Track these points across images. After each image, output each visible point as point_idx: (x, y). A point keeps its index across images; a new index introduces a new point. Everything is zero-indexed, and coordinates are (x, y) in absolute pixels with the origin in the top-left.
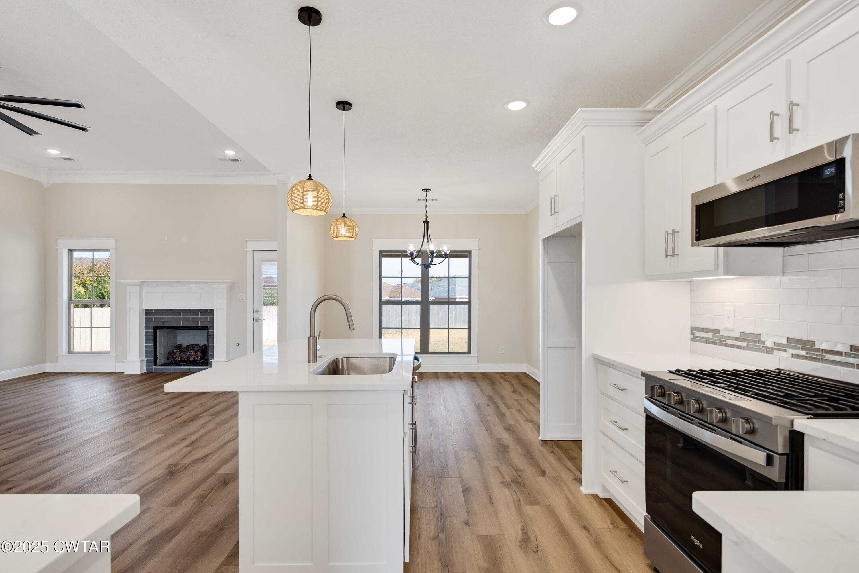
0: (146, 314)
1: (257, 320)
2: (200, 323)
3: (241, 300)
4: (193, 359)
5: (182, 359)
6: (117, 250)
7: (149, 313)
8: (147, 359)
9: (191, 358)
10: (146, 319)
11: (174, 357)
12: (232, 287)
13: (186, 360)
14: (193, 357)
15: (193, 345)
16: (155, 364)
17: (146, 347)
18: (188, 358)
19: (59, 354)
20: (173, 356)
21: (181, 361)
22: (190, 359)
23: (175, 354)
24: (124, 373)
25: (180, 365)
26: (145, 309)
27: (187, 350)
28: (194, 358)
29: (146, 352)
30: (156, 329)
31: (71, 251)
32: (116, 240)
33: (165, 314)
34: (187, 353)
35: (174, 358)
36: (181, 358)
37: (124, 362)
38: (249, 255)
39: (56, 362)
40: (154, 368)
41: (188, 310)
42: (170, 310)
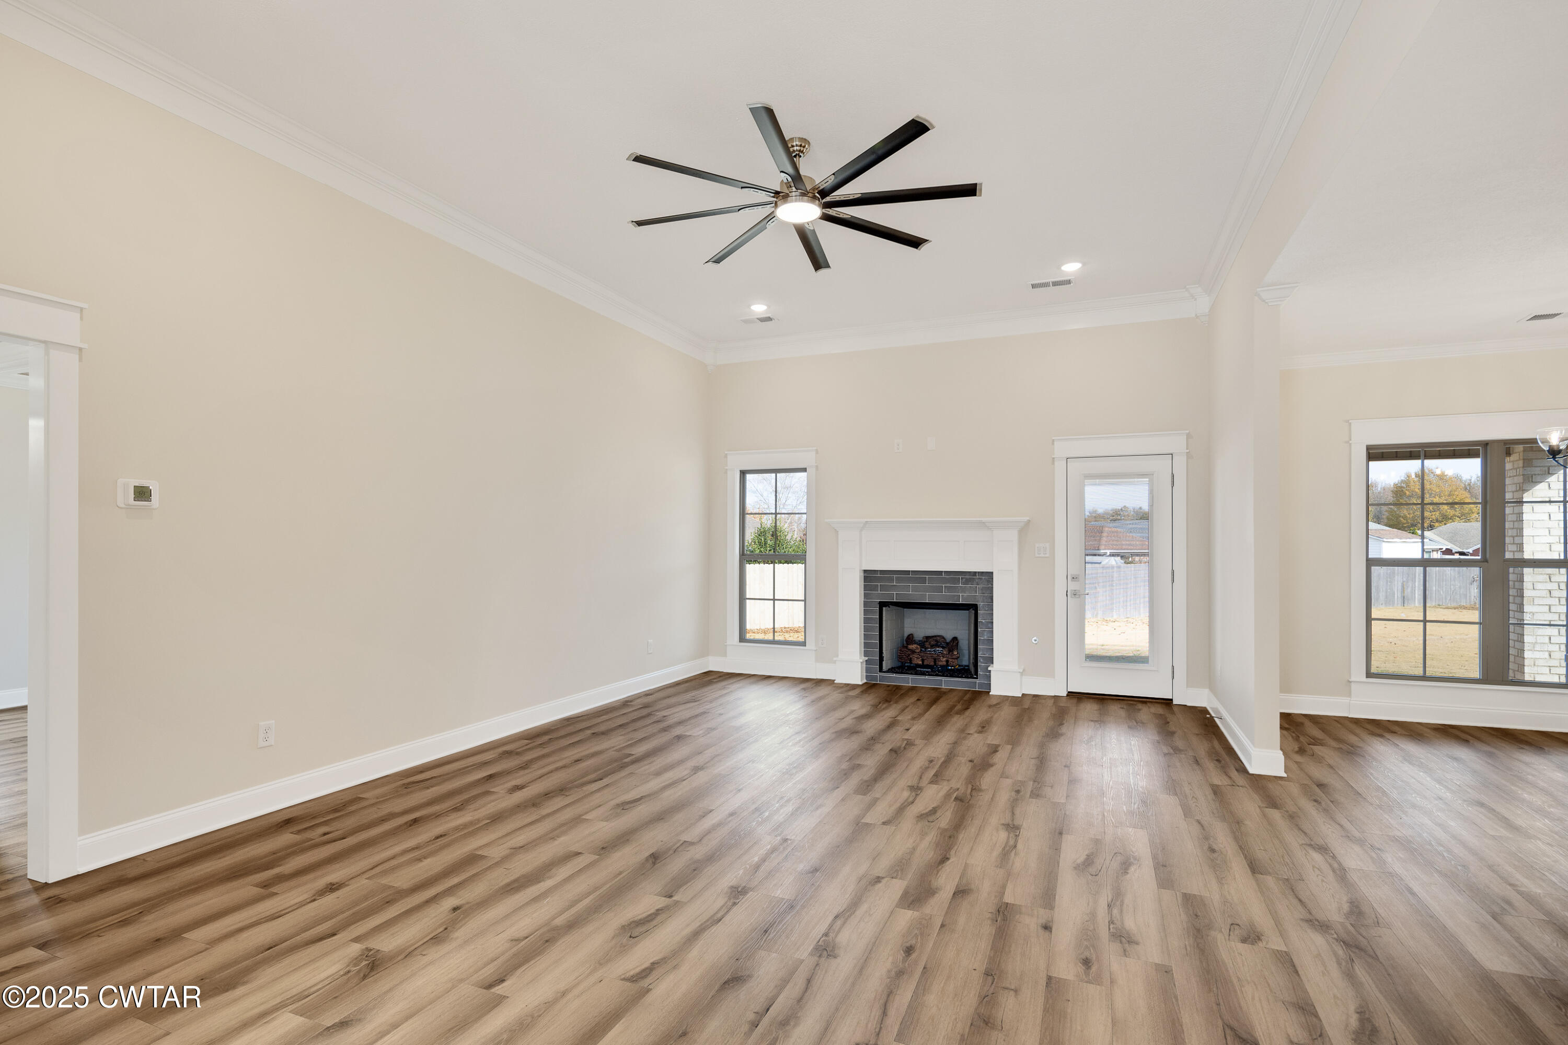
0: (866, 579)
1: (1075, 594)
2: (962, 598)
3: (1042, 555)
4: (945, 663)
5: (926, 663)
6: (817, 467)
7: (871, 578)
8: (867, 658)
9: (942, 662)
10: (866, 588)
11: (911, 658)
12: (1024, 530)
13: (932, 663)
14: (944, 659)
15: (935, 636)
16: (881, 670)
17: (866, 637)
18: (935, 660)
19: (728, 643)
20: (909, 655)
21: (923, 666)
22: (940, 663)
23: (913, 652)
24: (835, 682)
25: (923, 674)
26: (864, 570)
27: (929, 646)
28: (947, 661)
29: (866, 645)
30: (882, 605)
31: (743, 473)
32: (817, 452)
33: (898, 580)
34: (929, 651)
35: (911, 660)
36: (923, 660)
37: (835, 662)
38: (1060, 466)
39: (724, 654)
40: (879, 674)
41: (940, 573)
42: (907, 572)
